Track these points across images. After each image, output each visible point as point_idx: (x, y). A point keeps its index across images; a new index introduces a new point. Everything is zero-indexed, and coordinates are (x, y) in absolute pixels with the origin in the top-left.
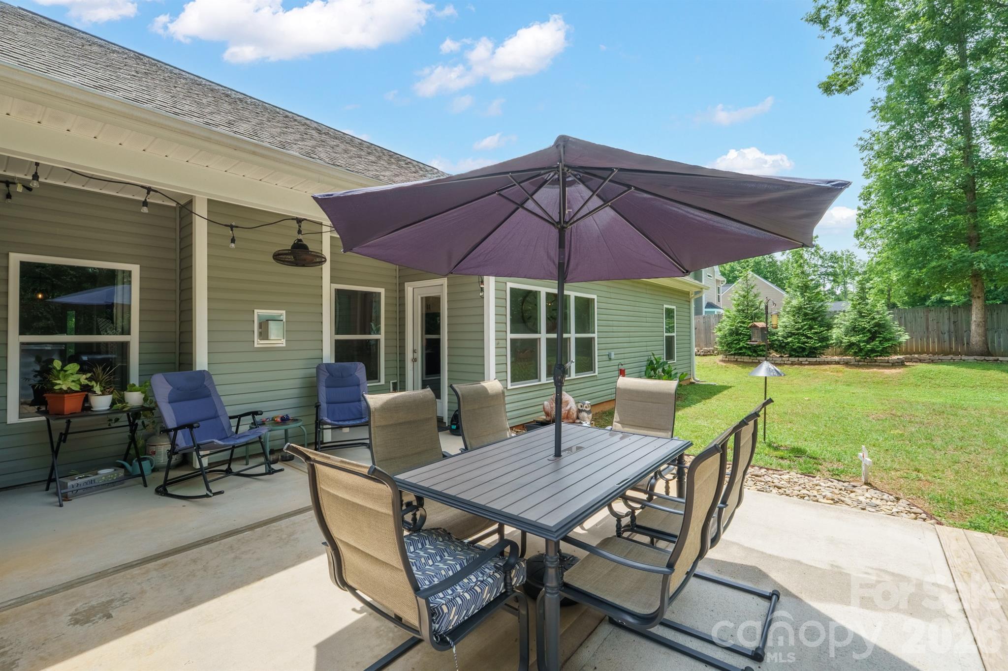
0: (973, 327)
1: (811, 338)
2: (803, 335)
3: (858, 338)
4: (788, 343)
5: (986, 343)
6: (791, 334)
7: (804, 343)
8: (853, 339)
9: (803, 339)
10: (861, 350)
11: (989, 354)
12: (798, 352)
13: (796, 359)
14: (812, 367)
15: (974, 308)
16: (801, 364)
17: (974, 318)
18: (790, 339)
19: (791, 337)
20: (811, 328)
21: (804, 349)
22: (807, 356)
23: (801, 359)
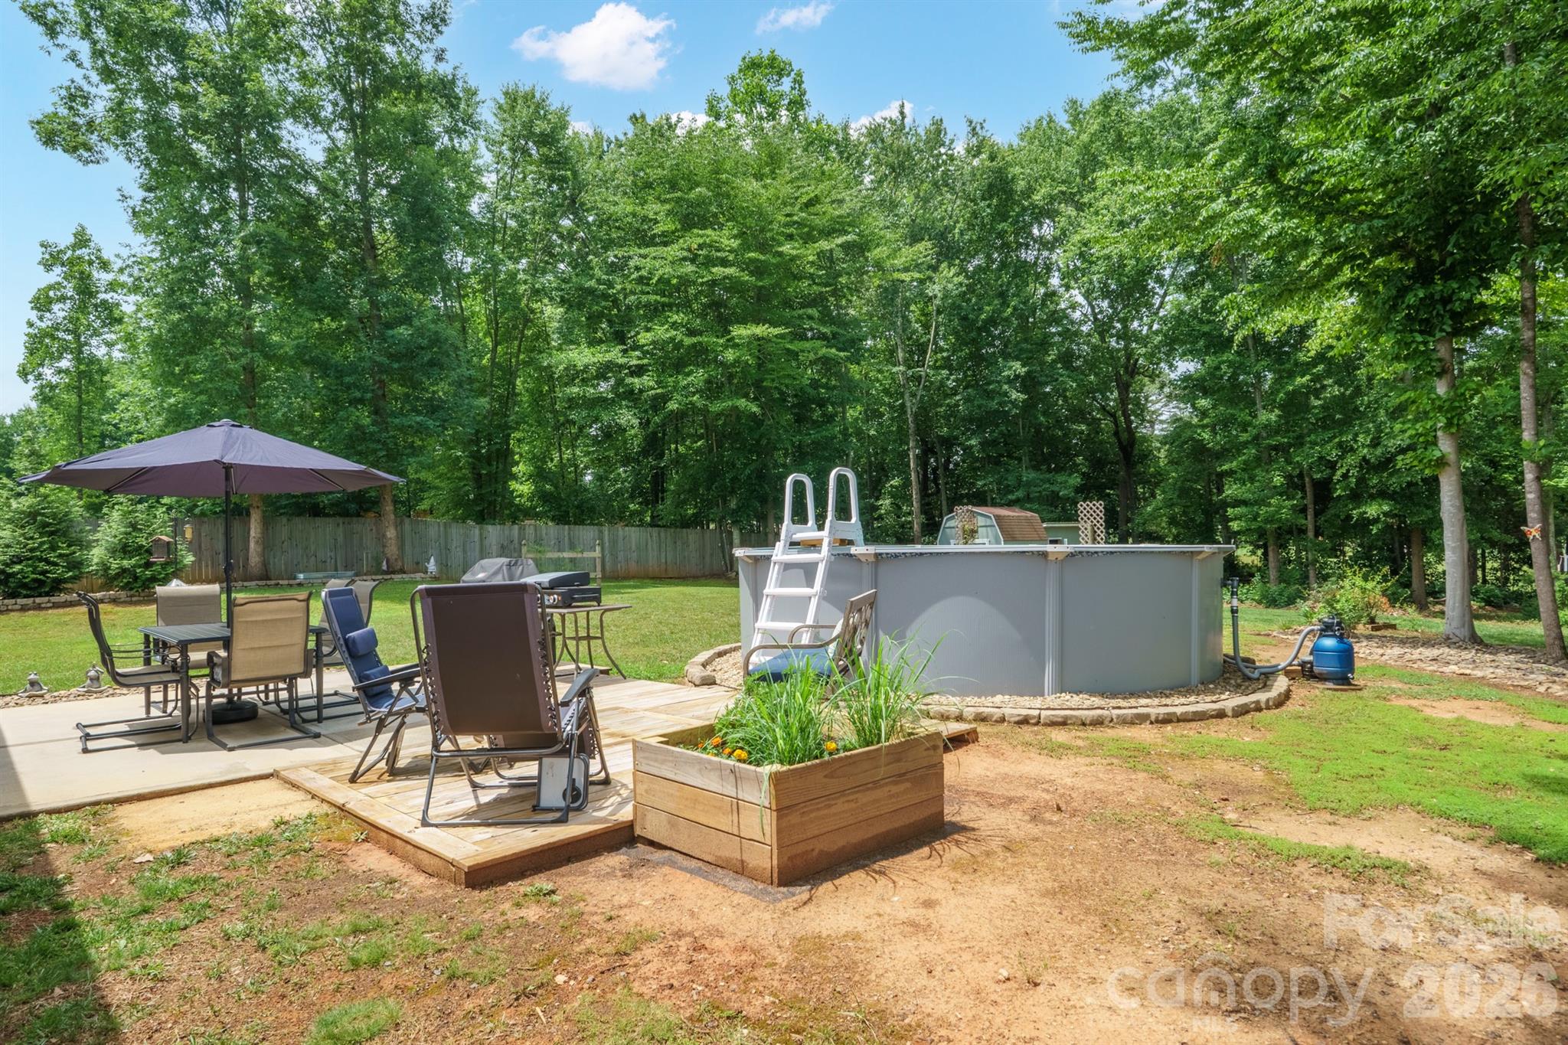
0: (252, 545)
1: (55, 564)
2: (41, 560)
3: (133, 561)
4: (13, 575)
5: (265, 564)
6: (17, 560)
7: (44, 573)
8: (126, 563)
9: (42, 566)
10: (136, 578)
11: (268, 578)
12: (30, 589)
13: (30, 601)
14: (61, 611)
15: (253, 520)
16: (39, 607)
17: (252, 533)
18: (17, 568)
19: (20, 562)
20: (53, 548)
21: (41, 583)
22: (47, 594)
23: (38, 600)
